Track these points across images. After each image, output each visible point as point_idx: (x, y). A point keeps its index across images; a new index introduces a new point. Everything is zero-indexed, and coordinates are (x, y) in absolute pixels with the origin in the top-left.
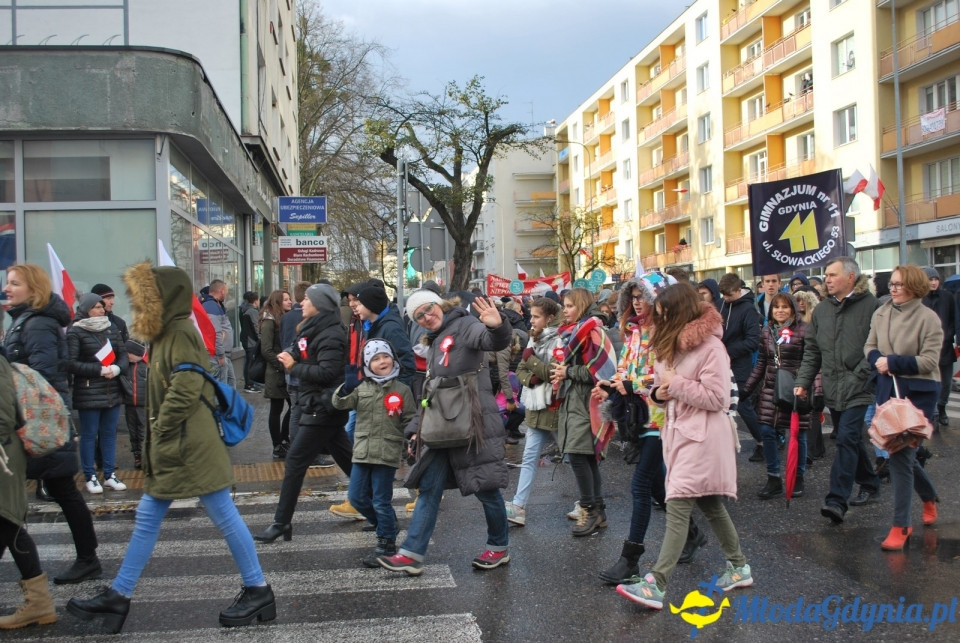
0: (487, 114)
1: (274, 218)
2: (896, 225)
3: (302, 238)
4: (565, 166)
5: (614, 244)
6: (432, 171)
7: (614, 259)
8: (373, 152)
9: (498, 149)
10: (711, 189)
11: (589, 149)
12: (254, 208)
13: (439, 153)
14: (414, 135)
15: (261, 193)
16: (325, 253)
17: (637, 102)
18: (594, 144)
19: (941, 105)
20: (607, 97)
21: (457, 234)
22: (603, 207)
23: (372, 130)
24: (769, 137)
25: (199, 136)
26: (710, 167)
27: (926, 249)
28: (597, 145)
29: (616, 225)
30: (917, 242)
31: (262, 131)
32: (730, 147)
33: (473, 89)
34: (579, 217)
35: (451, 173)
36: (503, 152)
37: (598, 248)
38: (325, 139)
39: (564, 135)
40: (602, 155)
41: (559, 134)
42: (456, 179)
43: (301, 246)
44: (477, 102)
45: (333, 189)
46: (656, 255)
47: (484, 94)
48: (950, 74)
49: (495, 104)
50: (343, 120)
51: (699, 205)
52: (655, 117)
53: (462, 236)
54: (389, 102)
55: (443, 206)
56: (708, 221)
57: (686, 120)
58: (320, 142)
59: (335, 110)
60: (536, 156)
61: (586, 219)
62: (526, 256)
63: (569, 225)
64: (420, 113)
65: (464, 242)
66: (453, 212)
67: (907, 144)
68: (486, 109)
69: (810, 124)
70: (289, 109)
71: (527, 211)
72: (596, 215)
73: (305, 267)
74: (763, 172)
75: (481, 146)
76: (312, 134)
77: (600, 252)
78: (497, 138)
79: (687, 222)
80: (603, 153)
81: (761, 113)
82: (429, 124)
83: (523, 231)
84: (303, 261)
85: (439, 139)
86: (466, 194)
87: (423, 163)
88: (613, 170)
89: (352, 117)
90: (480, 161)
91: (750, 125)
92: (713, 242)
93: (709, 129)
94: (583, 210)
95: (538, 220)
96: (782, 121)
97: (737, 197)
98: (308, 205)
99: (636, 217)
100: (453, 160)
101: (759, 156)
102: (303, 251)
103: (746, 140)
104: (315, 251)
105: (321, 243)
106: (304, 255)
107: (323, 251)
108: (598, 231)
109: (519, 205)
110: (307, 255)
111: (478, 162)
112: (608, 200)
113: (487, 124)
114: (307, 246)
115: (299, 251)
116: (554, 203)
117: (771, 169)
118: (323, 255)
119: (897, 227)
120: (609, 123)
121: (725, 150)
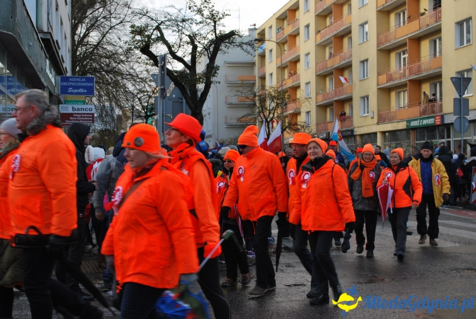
0: (215, 22)
1: (57, 91)
3: (76, 107)
4: (263, 56)
5: (297, 114)
6: (176, 61)
7: (297, 125)
8: (135, 47)
9: (223, 47)
10: (367, 76)
11: (281, 44)
14: (163, 36)
15: (49, 73)
16: (93, 117)
18: (284, 41)
20: (294, 8)
21: (192, 106)
22: (290, 88)
24: (411, 39)
25: (14, 34)
26: (367, 60)
28: (286, 42)
29: (299, 101)
31: (50, 28)
32: (382, 47)
33: (206, 5)
34: (272, 94)
35: (189, 63)
36: (226, 49)
37: (286, 117)
38: (89, 33)
39: (262, 34)
40: (289, 50)
41: (258, 34)
42: (192, 66)
43: (76, 112)
44: (208, 14)
46: (328, 123)
47: (213, 8)
49: (221, 16)
50: (102, 20)
52: (328, 23)
53: (196, 107)
54: (147, 12)
55: (183, 86)
56: (365, 98)
57: (350, 27)
58: (86, 35)
59: (97, 12)
60: (249, 53)
61: (278, 95)
62: (234, 122)
63: (263, 101)
64: (169, 20)
65: (198, 111)
66: (190, 90)
68: (214, 18)
69: (437, 31)
70: (65, 11)
71: (236, 89)
72: (285, 92)
75: (210, 45)
76: (79, 29)
77: (287, 120)
78: (222, 39)
79: (349, 100)
80: (290, 48)
81: (404, 23)
82: (175, 28)
83: (231, 104)
86: (200, 78)
88: (297, 61)
89: (110, 17)
90: (210, 55)
91: (396, 31)
92: (368, 114)
93: (367, 33)
94: (276, 89)
95: (244, 96)
96: (418, 29)
97: (386, 82)
98: (81, 82)
99: (313, 95)
100: (190, 54)
101: (402, 53)
102: (77, 115)
103: (393, 42)
104: (86, 115)
105: (91, 110)
106: (78, 118)
107: (92, 115)
108: (286, 104)
109: (229, 85)
110: (80, 119)
111: (208, 56)
112: (293, 82)
113: (215, 29)
114: (80, 112)
115: (74, 115)
116: (254, 84)
117: (411, 63)
118: (92, 119)
120: (295, 27)
121: (378, 49)
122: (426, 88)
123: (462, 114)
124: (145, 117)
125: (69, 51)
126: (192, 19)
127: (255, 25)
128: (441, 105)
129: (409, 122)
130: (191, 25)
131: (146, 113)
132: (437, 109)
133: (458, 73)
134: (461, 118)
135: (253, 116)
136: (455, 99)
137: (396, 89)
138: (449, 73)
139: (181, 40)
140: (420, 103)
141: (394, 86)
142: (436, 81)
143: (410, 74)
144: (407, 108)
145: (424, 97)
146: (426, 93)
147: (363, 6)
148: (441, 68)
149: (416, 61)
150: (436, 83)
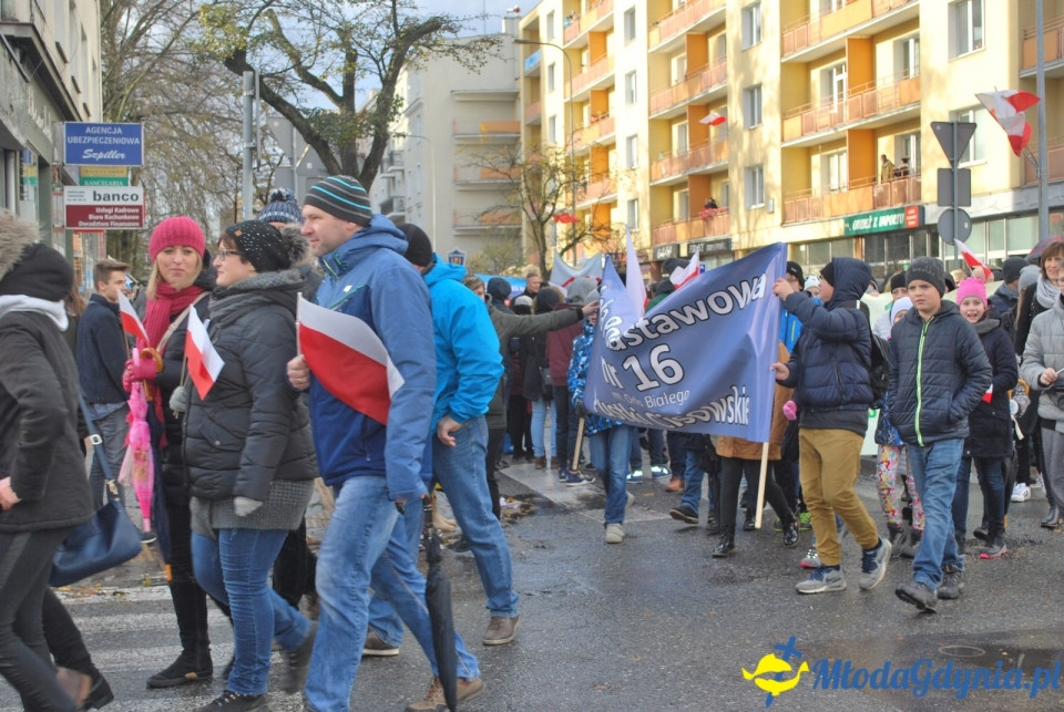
1: (57, 157)
2: (1036, 182)
3: (102, 190)
4: (534, 79)
5: (611, 205)
6: (309, 87)
7: (609, 230)
8: (213, 56)
9: (412, 55)
10: (760, 121)
11: (572, 54)
12: (22, 140)
13: (319, 60)
14: (280, 29)
15: (34, 115)
16: (140, 214)
18: (580, 46)
22: (594, 148)
23: (211, 20)
24: (851, 40)
26: (759, 87)
28: (585, 47)
29: (612, 176)
31: (37, 16)
32: (791, 57)
34: (552, 162)
35: (339, 91)
36: (420, 59)
37: (584, 212)
38: (145, 29)
39: (533, 29)
40: (593, 64)
41: (525, 29)
42: (347, 99)
43: (102, 203)
45: (155, 110)
46: (674, 224)
51: (740, 147)
52: (675, 6)
55: (325, 145)
56: (755, 172)
57: (724, 11)
58: (138, 33)
61: (566, 165)
62: (467, 222)
63: (537, 176)
66: (341, 153)
67: (1059, 57)
69: (913, 22)
71: (471, 150)
72: (583, 158)
73: (112, 235)
74: (841, 96)
75: (385, 50)
76: (124, 19)
77: (588, 218)
78: (413, 38)
79: (723, 173)
80: (594, 61)
82: (304, 12)
83: (466, 184)
84: (105, 227)
85: (319, 37)
86: (362, 124)
87: (293, 73)
88: (610, 89)
90: (383, 72)
91: (821, 21)
92: (762, 205)
93: (759, 31)
95: (488, 165)
96: (870, 16)
97: (799, 134)
98: (112, 136)
99: (643, 164)
100: (341, 70)
101: (835, 70)
102: (104, 210)
103: (815, 46)
104: (124, 210)
105: (134, 197)
106: (106, 217)
107: (137, 211)
108: (585, 184)
109: (461, 142)
110: (111, 218)
111: (380, 74)
113: (395, 15)
114: (111, 203)
115: (98, 210)
116: (517, 139)
117: (853, 92)
118: (137, 217)
119: (1036, 186)
120: (604, 14)
121: (783, 61)
122: (886, 145)
123: (956, 202)
125: (94, 68)
127: (517, 10)
128: (918, 186)
129: (850, 221)
132: (909, 190)
133: (958, 112)
134: (953, 211)
135: (509, 211)
136: (940, 171)
137: (823, 150)
140: (875, 180)
141: (818, 142)
142: (907, 132)
143: (852, 117)
144: (845, 190)
145: (884, 168)
146: (888, 158)
148: (918, 102)
149: (864, 88)
150: (909, 135)
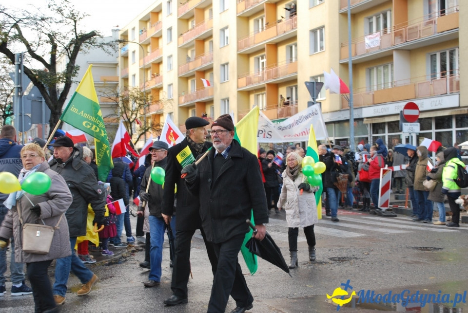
0: (75, 22)
2: (349, 108)
4: (126, 58)
5: (161, 115)
6: (35, 60)
7: (159, 125)
9: (83, 46)
10: (227, 79)
11: (144, 46)
14: (21, 34)
17: (178, 16)
18: (146, 43)
19: (378, 29)
20: (157, 11)
21: (52, 105)
22: (153, 89)
24: (268, 45)
26: (227, 64)
27: (367, 124)
28: (149, 44)
29: (161, 102)
30: (362, 119)
32: (242, 51)
34: (135, 94)
35: (48, 61)
36: (86, 49)
37: (148, 118)
39: (125, 35)
40: (152, 52)
41: (122, 35)
42: (52, 66)
44: (69, 13)
47: (74, 8)
48: (383, 9)
49: (82, 16)
52: (190, 27)
53: (56, 107)
54: (4, 9)
55: (42, 85)
56: (226, 100)
57: (211, 31)
60: (109, 53)
61: (141, 96)
63: (126, 101)
64: (28, 18)
65: (57, 111)
66: (49, 90)
67: (356, 54)
68: (74, 18)
69: (294, 38)
71: (99, 89)
72: (148, 94)
75: (71, 44)
77: (150, 121)
78: (83, 39)
79: (211, 102)
80: (153, 50)
81: (263, 28)
82: (34, 26)
86: (60, 78)
87: (28, 54)
88: (160, 63)
90: (70, 55)
91: (255, 36)
93: (227, 38)
94: (139, 90)
95: (107, 96)
96: (276, 35)
97: (245, 85)
99: (175, 97)
100: (50, 53)
101: (260, 58)
103: (252, 47)
108: (149, 106)
111: (68, 55)
112: (156, 84)
113: (75, 29)
116: (117, 84)
117: (269, 67)
119: (348, 110)
120: (158, 30)
121: (238, 53)
122: (283, 92)
124: (3, 116)
126: (51, 18)
127: (118, 26)
128: (297, 108)
130: (50, 24)
131: (4, 112)
132: (292, 111)
133: (313, 77)
135: (115, 117)
136: (308, 103)
137: (255, 92)
138: (303, 78)
139: (40, 38)
140: (277, 106)
141: (253, 89)
142: (292, 85)
143: (268, 78)
144: (265, 110)
145: (281, 100)
146: (283, 96)
147: (224, 11)
148: (296, 72)
149: (273, 66)
150: (292, 87)
